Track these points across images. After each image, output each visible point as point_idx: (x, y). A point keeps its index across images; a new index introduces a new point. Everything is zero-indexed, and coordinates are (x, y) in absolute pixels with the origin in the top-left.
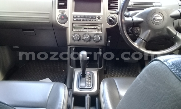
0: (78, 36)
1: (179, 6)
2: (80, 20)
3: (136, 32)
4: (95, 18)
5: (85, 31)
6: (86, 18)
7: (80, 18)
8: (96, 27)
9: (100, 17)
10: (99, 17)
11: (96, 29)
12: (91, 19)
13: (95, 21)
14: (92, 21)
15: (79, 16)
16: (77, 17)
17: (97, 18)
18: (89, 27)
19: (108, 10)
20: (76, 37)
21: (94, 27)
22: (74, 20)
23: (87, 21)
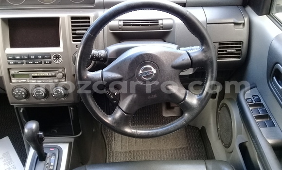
0: (22, 92)
1: (207, 24)
2: (22, 63)
3: (112, 97)
4: (50, 58)
5: (34, 81)
6: (32, 59)
7: (21, 59)
8: (53, 73)
9: (58, 56)
10: (56, 55)
11: (54, 76)
12: (43, 61)
13: (50, 63)
14: (45, 63)
15: (18, 55)
16: (14, 58)
17: (54, 57)
18: (41, 74)
19: (74, 41)
20: (19, 94)
21: (50, 74)
22: (9, 64)
23: (34, 63)
